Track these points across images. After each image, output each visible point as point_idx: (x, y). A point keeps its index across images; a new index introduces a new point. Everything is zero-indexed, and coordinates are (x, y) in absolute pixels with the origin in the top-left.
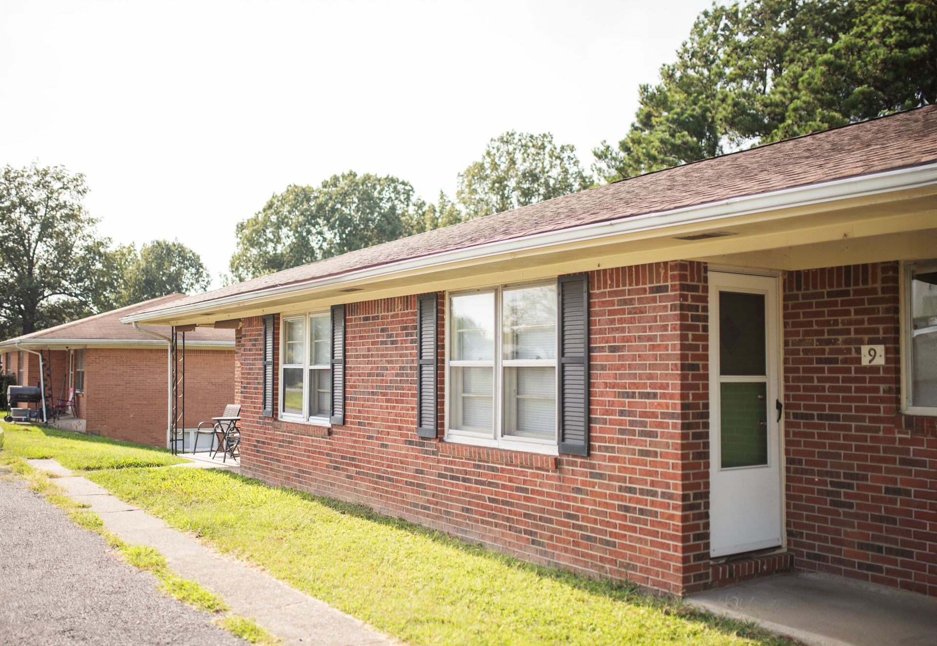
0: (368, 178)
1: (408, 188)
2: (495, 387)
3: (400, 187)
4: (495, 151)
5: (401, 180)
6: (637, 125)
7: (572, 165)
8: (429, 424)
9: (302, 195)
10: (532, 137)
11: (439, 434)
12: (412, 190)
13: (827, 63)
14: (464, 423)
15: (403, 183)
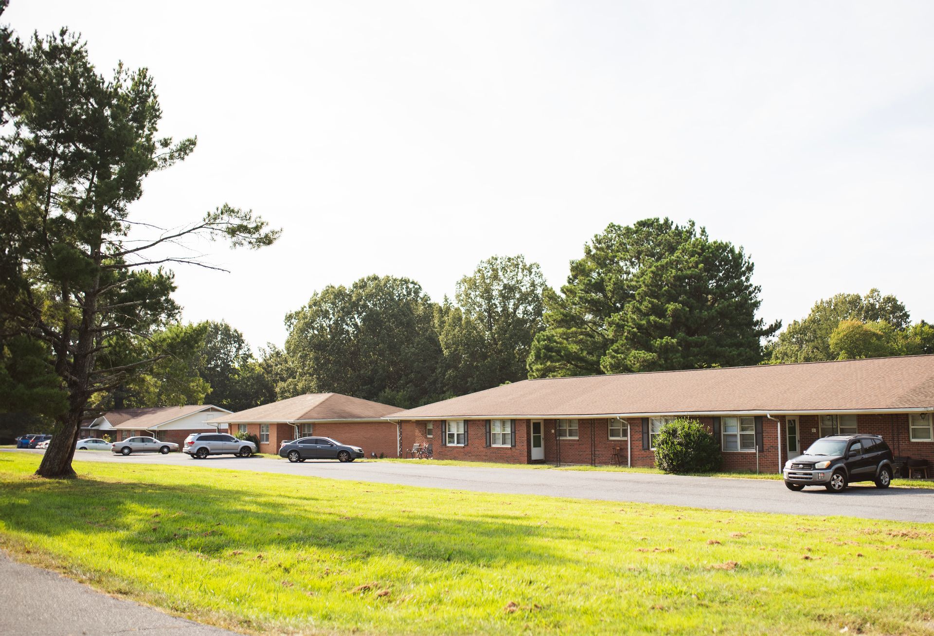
0: (387, 280)
1: (417, 286)
2: (501, 436)
3: (411, 286)
4: (484, 269)
5: (411, 281)
6: (571, 277)
7: (538, 278)
8: (488, 444)
9: (340, 294)
10: (509, 259)
11: (490, 445)
12: (420, 288)
13: (652, 272)
14: (494, 443)
15: (413, 283)
